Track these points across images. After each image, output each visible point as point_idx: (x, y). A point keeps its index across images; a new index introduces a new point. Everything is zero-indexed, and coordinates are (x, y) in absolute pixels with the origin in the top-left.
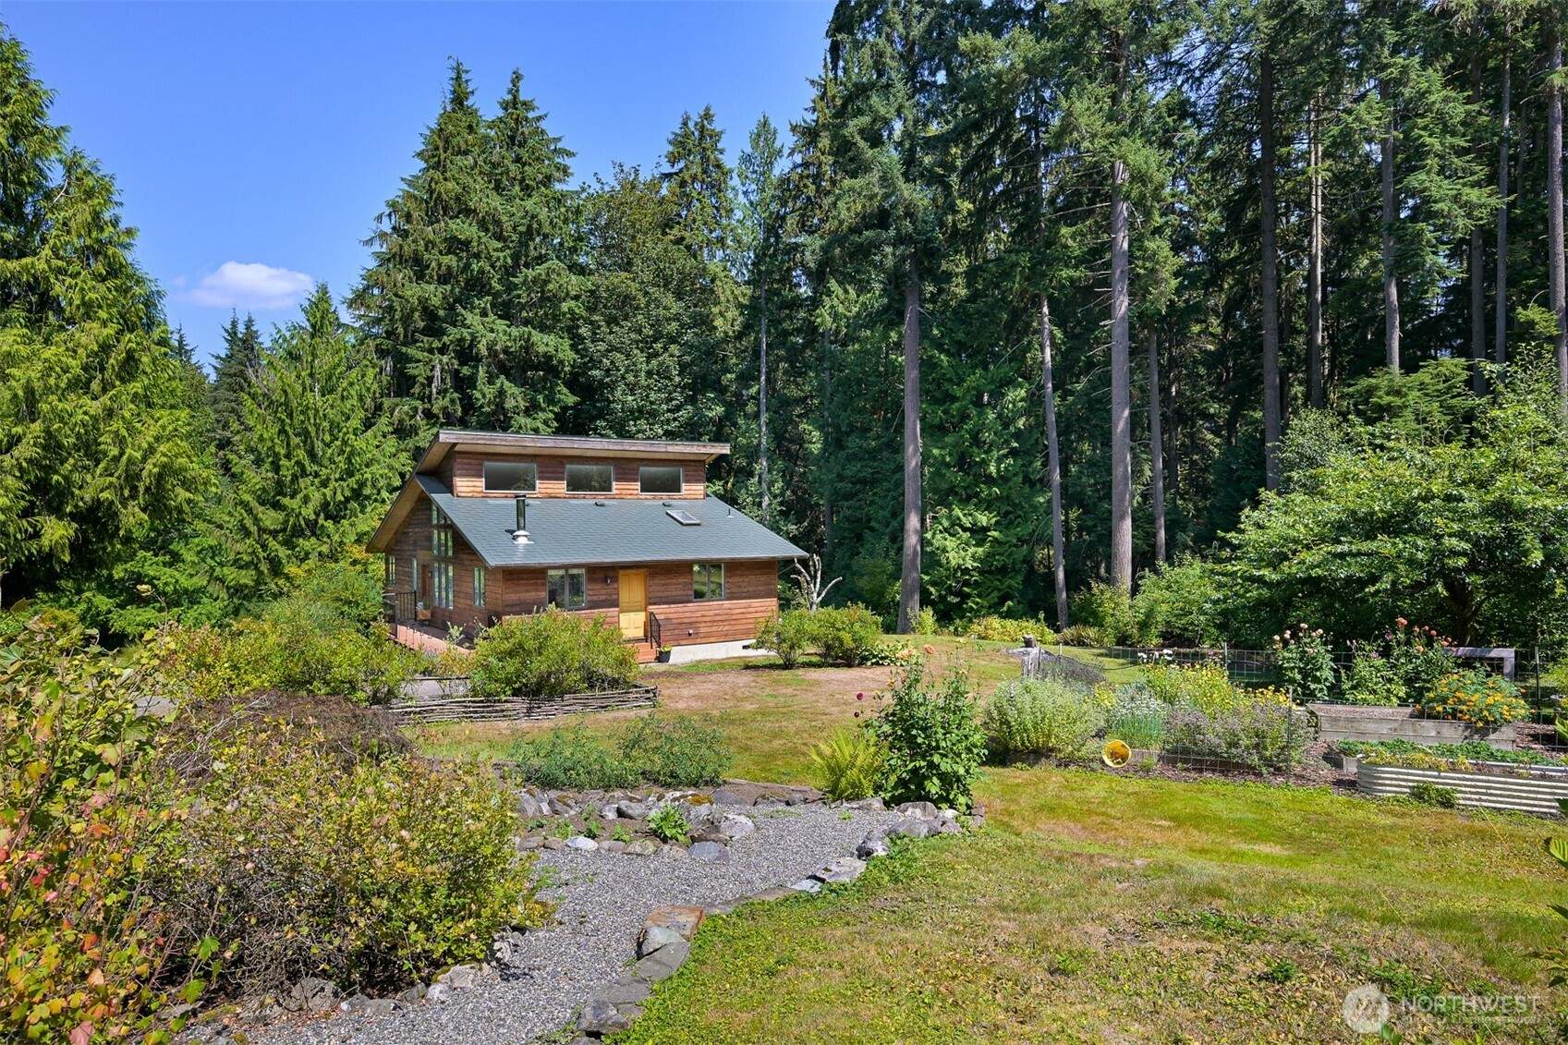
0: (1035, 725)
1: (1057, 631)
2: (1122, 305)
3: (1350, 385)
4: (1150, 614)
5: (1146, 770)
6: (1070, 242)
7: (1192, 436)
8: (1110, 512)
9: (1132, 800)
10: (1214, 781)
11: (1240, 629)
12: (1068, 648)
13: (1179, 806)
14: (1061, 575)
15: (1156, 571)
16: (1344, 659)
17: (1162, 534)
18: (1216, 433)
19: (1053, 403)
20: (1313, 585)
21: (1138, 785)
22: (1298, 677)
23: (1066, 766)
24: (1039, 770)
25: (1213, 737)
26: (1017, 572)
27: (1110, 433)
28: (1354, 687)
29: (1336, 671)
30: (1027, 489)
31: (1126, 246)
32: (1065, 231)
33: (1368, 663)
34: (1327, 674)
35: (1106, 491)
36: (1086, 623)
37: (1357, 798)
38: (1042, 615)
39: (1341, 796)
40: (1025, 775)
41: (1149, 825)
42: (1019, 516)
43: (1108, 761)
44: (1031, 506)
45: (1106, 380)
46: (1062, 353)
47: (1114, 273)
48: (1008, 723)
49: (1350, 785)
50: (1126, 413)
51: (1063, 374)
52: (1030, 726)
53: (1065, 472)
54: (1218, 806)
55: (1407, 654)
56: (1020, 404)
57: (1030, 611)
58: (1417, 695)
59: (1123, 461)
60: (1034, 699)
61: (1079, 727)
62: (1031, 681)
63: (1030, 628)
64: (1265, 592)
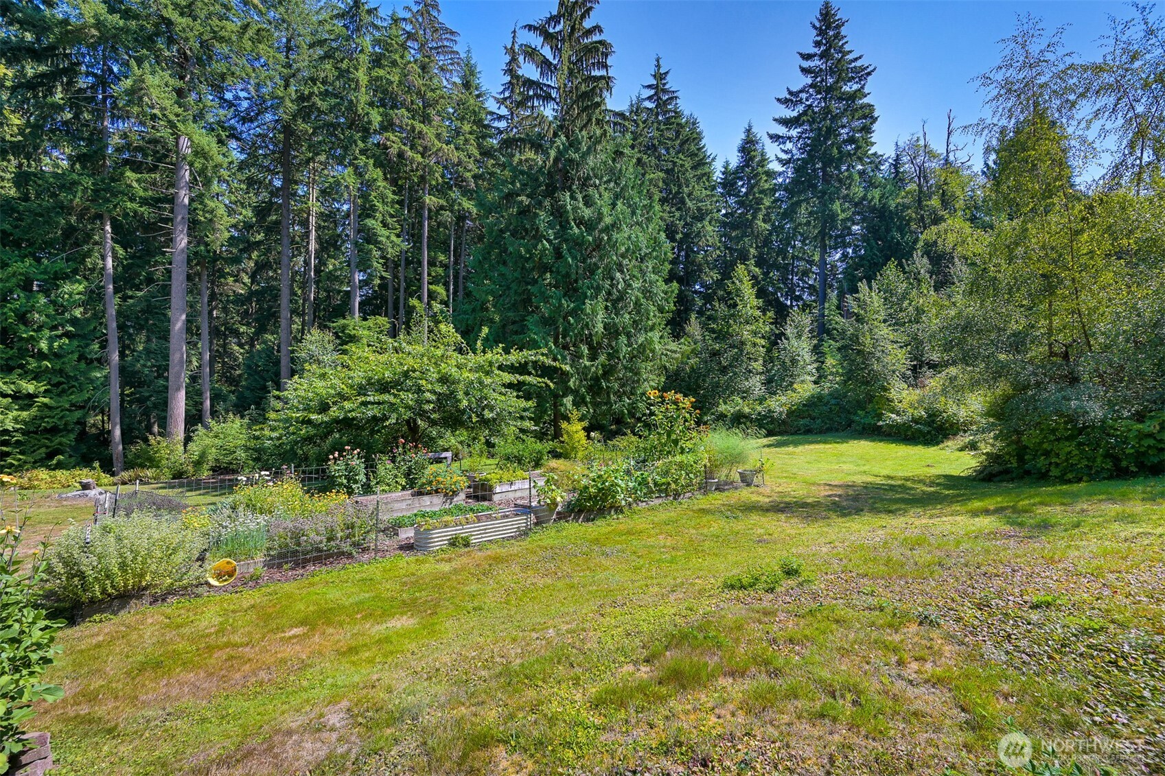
0: (123, 566)
1: (113, 475)
2: (182, 241)
3: (333, 322)
4: (203, 455)
5: (255, 580)
6: (135, 184)
7: (224, 346)
8: (167, 388)
9: (252, 615)
10: (321, 574)
11: (268, 460)
12: (126, 486)
13: (301, 606)
14: (117, 432)
15: (206, 427)
16: (371, 466)
17: (208, 402)
18: (241, 345)
19: (113, 304)
20: (346, 423)
21: (251, 597)
22: (345, 481)
23: (164, 600)
24: (126, 616)
25: (314, 536)
26: (72, 431)
27: (168, 331)
28: (377, 483)
29: (366, 475)
30: (83, 365)
31: (186, 201)
32: (129, 174)
33: (385, 467)
34: (362, 477)
35: (162, 370)
36: (142, 466)
37: (420, 556)
38: (96, 464)
39: (408, 558)
40: (107, 627)
41: (282, 639)
42: (74, 386)
43: (213, 582)
44: (88, 379)
45: (166, 290)
46: (124, 267)
47: (176, 217)
48: (82, 576)
49: (408, 547)
50: (184, 317)
51: (125, 280)
52: (116, 570)
53: (122, 355)
54: (333, 594)
55: (404, 460)
56: (77, 297)
57: (86, 462)
58: (411, 483)
59: (178, 349)
60: (119, 539)
61: (179, 557)
62: (108, 520)
63: (85, 475)
64: (312, 431)
